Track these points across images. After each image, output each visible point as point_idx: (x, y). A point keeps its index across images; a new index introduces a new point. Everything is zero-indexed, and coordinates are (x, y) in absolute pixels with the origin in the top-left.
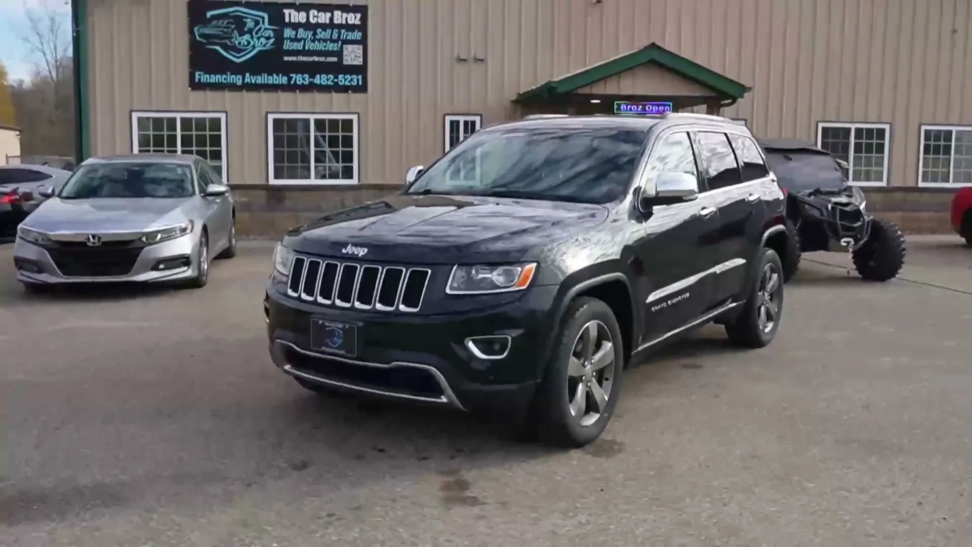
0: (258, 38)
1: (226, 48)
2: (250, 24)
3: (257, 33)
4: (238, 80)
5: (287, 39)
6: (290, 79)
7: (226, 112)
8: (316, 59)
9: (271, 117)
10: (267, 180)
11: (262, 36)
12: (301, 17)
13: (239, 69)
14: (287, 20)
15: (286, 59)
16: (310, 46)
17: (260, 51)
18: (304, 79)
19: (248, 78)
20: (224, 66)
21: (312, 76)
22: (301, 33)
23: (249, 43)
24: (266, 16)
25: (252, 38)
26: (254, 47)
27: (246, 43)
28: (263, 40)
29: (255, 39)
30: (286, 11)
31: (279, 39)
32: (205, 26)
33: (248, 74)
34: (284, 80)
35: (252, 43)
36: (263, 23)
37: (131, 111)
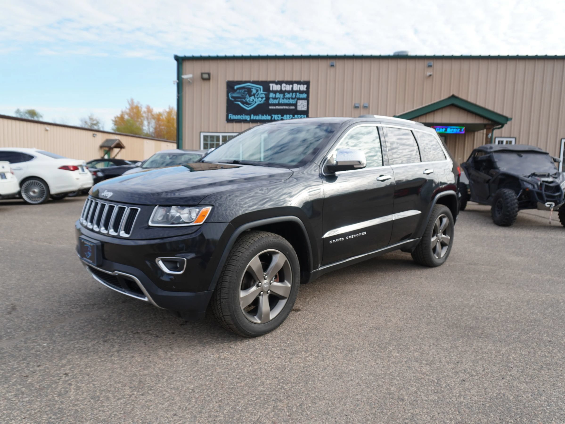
0: (258, 98)
1: (243, 103)
2: (254, 91)
3: (257, 96)
4: (248, 118)
5: (271, 98)
6: (272, 117)
8: (284, 107)
11: (259, 97)
12: (277, 87)
13: (249, 113)
14: (271, 89)
15: (270, 107)
16: (282, 101)
17: (258, 105)
18: (278, 117)
19: (253, 117)
20: (242, 111)
21: (282, 116)
22: (278, 95)
23: (253, 100)
24: (261, 87)
25: (255, 98)
26: (256, 102)
27: (252, 100)
28: (260, 99)
29: (256, 98)
30: (271, 85)
31: (268, 98)
32: (234, 93)
33: (252, 115)
34: (269, 118)
35: (255, 100)
36: (260, 91)
37: (200, 132)
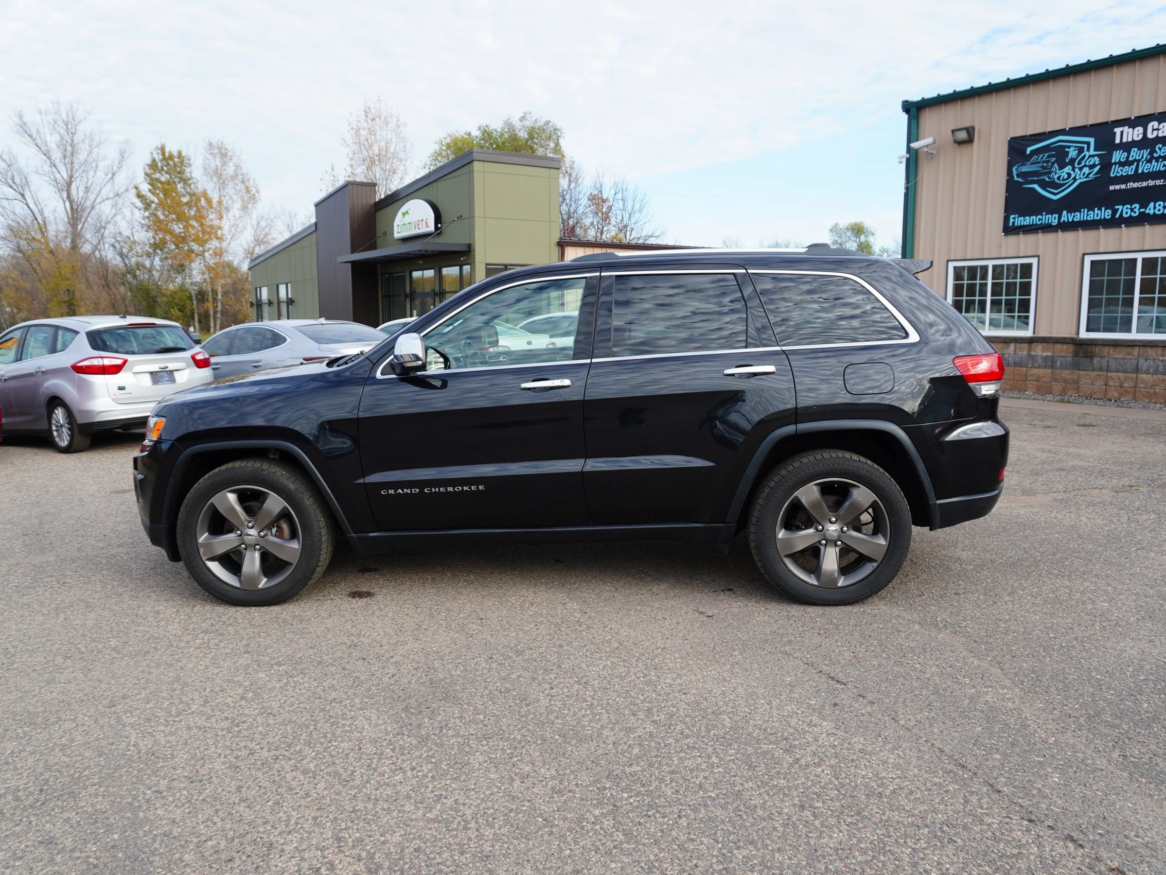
0: (1081, 169)
1: (1044, 185)
2: (1072, 153)
3: (1079, 163)
4: (1053, 220)
5: (1115, 163)
6: (1115, 212)
7: (1038, 257)
8: (1151, 183)
9: (1088, 260)
10: (1078, 333)
11: (1085, 166)
12: (1134, 134)
13: (1056, 207)
14: (1118, 141)
15: (1112, 188)
16: (1144, 168)
17: (1081, 183)
18: (1132, 210)
19: (1066, 217)
20: (1041, 205)
21: (1144, 205)
22: (1135, 153)
23: (1069, 175)
24: (1092, 140)
25: (1073, 170)
26: (1075, 179)
27: (1066, 176)
28: (1086, 170)
29: (1077, 170)
30: (1118, 130)
31: (1106, 165)
33: (1065, 212)
34: (1107, 214)
35: (1073, 175)
36: (1088, 150)
37: (948, 261)
